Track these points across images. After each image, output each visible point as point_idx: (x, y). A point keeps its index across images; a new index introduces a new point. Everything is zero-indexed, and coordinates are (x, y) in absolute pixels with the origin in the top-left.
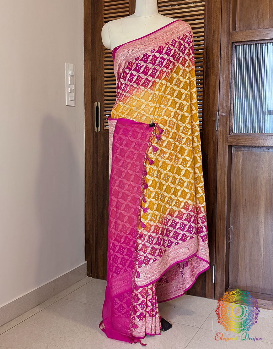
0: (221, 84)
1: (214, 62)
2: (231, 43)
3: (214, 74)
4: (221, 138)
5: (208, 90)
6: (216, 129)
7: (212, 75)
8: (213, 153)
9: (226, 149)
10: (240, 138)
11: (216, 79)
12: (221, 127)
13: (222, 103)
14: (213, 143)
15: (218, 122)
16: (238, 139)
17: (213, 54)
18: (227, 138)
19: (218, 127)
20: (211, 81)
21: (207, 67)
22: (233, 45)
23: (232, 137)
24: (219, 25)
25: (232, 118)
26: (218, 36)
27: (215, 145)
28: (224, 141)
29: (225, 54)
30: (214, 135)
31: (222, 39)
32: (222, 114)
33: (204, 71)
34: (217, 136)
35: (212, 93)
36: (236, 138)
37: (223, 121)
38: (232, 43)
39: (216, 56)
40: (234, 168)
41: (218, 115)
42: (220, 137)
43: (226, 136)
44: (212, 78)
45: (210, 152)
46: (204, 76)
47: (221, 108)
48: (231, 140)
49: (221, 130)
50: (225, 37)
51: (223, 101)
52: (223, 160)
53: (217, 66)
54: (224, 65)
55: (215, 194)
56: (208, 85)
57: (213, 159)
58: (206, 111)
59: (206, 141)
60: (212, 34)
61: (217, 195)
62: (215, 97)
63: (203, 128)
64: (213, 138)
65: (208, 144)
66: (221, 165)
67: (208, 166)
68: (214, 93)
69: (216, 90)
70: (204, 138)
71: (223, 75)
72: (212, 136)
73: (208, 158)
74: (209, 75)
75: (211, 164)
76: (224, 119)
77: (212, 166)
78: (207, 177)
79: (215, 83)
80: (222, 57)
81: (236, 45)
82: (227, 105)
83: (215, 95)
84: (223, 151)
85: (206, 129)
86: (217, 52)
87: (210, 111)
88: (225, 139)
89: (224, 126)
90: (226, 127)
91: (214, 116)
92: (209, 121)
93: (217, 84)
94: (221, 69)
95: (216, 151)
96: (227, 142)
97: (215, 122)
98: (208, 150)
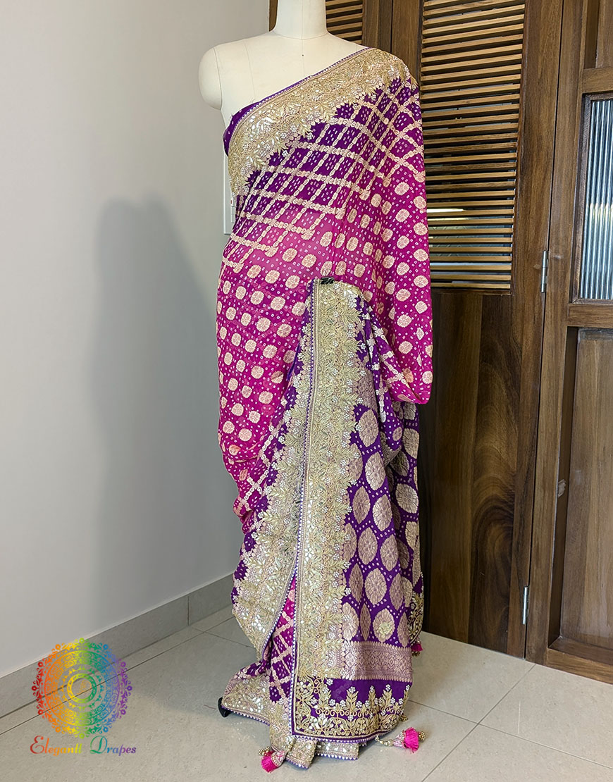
0: (555, 190)
1: (540, 138)
2: (580, 95)
3: (539, 167)
4: (551, 310)
5: (526, 202)
6: (541, 290)
7: (536, 169)
8: (534, 342)
9: (562, 334)
10: (595, 311)
11: (545, 177)
12: (553, 284)
13: (557, 232)
14: (533, 320)
15: (546, 274)
16: (590, 314)
17: (539, 122)
18: (564, 310)
19: (545, 285)
20: (534, 181)
21: (525, 150)
22: (587, 101)
23: (576, 309)
24: (554, 55)
25: (577, 266)
26: (552, 82)
27: (539, 323)
28: (559, 317)
29: (567, 122)
30: (537, 303)
31: (561, 87)
32: (556, 256)
33: (519, 159)
34: (543, 305)
35: (535, 208)
36: (586, 310)
37: (558, 272)
38: (584, 95)
39: (545, 126)
40: (581, 377)
41: (547, 258)
42: (548, 309)
43: (562, 306)
44: (537, 174)
45: (527, 338)
46: (519, 170)
47: (553, 241)
48: (573, 315)
49: (553, 291)
50: (568, 82)
51: (557, 228)
52: (554, 358)
53: (548, 148)
54: (563, 145)
55: (534, 433)
56: (527, 191)
57: (532, 355)
58: (520, 248)
59: (520, 315)
60: (539, 77)
61: (539, 436)
62: (540, 217)
63: (512, 286)
64: (534, 310)
65: (523, 322)
66: (549, 370)
67: (520, 371)
68: (540, 207)
69: (543, 202)
70: (514, 308)
71: (560, 170)
72: (531, 303)
73: (521, 353)
74: (530, 169)
75: (528, 366)
76: (560, 267)
77: (529, 372)
78: (519, 395)
79: (543, 187)
80: (560, 127)
81: (592, 101)
82: (566, 237)
83: (541, 214)
84: (556, 338)
85: (520, 289)
86: (549, 117)
87: (529, 249)
88: (560, 313)
89: (560, 283)
90: (564, 286)
91: (539, 261)
92: (528, 271)
93: (547, 189)
94: (556, 154)
95: (540, 339)
96: (565, 319)
97: (540, 274)
98: (522, 336)
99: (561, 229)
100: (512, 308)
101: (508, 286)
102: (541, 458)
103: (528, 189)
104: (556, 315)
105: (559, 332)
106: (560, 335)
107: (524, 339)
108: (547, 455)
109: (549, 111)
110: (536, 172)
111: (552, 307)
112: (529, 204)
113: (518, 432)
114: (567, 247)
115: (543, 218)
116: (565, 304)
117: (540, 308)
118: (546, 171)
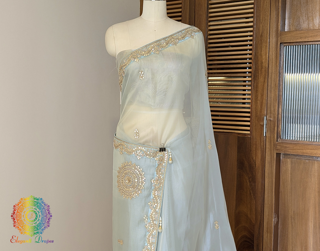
0: (269, 88)
1: (262, 63)
2: (279, 43)
3: (262, 76)
4: (269, 145)
5: (256, 93)
6: (264, 135)
7: (260, 77)
8: (261, 160)
9: (274, 156)
11: (264, 81)
12: (269, 132)
13: (270, 107)
14: (260, 149)
15: (266, 127)
16: (286, 147)
17: (261, 55)
18: (274, 145)
19: (266, 132)
20: (259, 82)
21: (255, 69)
22: (282, 46)
23: (279, 144)
24: (267, 25)
25: (280, 123)
26: (267, 37)
27: (263, 151)
28: (272, 148)
29: (274, 55)
30: (262, 141)
31: (271, 39)
32: (270, 119)
33: (253, 72)
34: (265, 142)
35: (260, 95)
36: (284, 145)
37: (271, 126)
38: (281, 43)
39: (264, 57)
40: (283, 176)
41: (266, 120)
42: (267, 144)
43: (274, 143)
45: (258, 158)
46: (253, 77)
48: (278, 147)
49: (269, 135)
50: (274, 37)
52: (270, 168)
53: (265, 67)
54: (272, 67)
55: (262, 204)
56: (256, 88)
57: (260, 166)
58: (254, 114)
60: (261, 34)
61: (265, 206)
62: (263, 100)
63: (251, 132)
64: (261, 144)
65: (256, 150)
66: (268, 174)
67: (255, 174)
68: (262, 95)
69: (264, 92)
70: (252, 143)
71: (271, 78)
72: (259, 141)
73: (256, 165)
74: (257, 77)
75: (259, 171)
76: (272, 124)
77: (259, 174)
78: (255, 185)
79: (263, 86)
80: (271, 58)
81: (284, 46)
82: (274, 110)
83: (263, 99)
84: (271, 158)
85: (254, 134)
86: (265, 53)
87: (258, 115)
88: (272, 146)
89: (272, 132)
90: (274, 133)
91: (262, 121)
92: (257, 125)
93: (265, 87)
94: (269, 71)
95: (264, 158)
96: (275, 149)
97: (263, 127)
98: (256, 157)
99: (272, 106)
100: (251, 143)
101: (249, 132)
102: (266, 217)
103: (257, 87)
105: (272, 155)
106: (273, 157)
108: (269, 216)
109: (266, 50)
110: (260, 79)
111: (269, 143)
112: (257, 93)
113: (255, 203)
114: (275, 115)
115: (264, 101)
116: (275, 142)
117: (263, 143)
118: (265, 78)
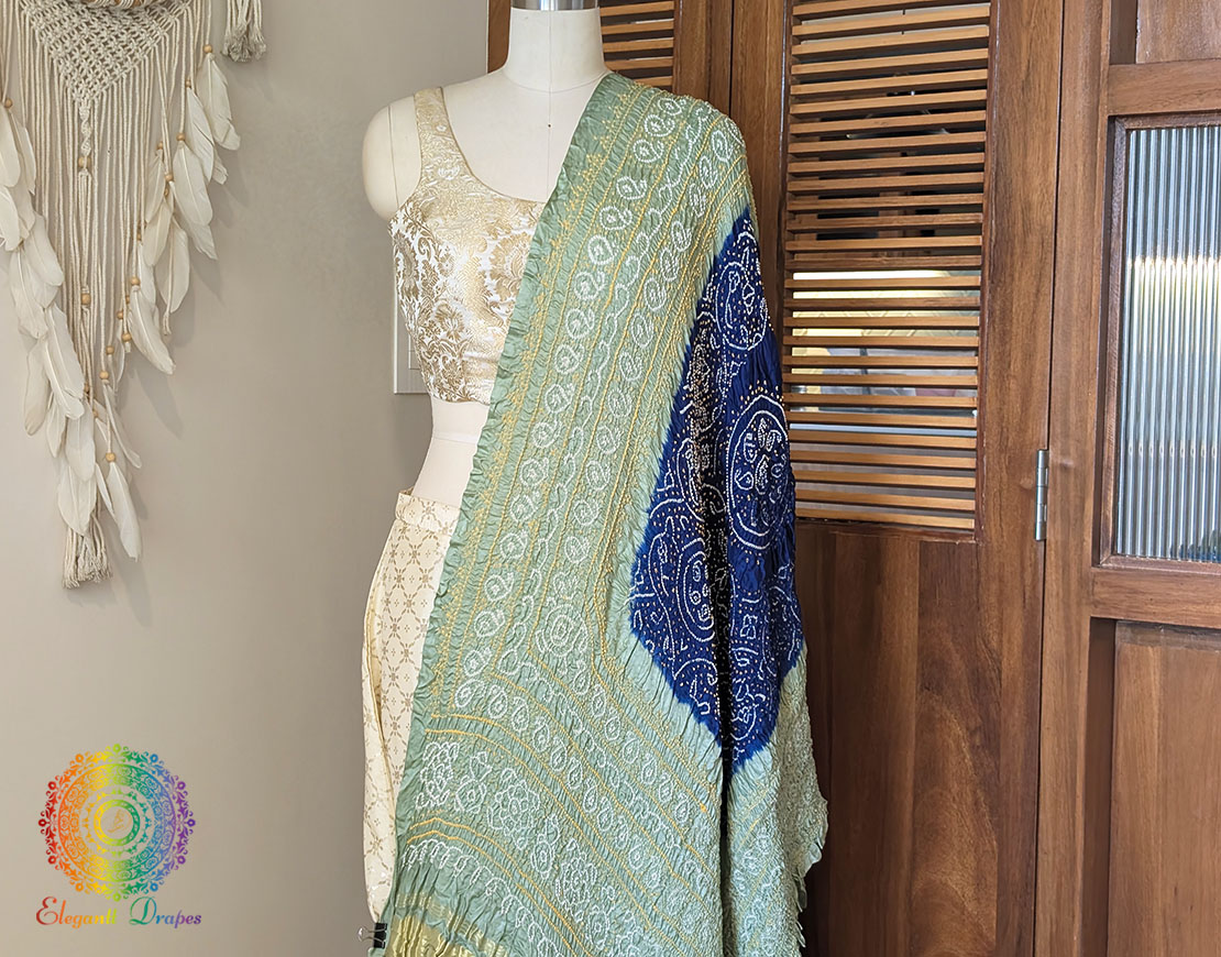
0: (1059, 321)
1: (1027, 207)
2: (1103, 120)
3: (1026, 268)
4: (1056, 581)
5: (1003, 342)
6: (1035, 536)
7: (1020, 273)
8: (1025, 650)
9: (1079, 634)
10: (1143, 585)
11: (1038, 291)
12: (1059, 522)
13: (1065, 410)
14: (1021, 601)
15: (1045, 502)
16: (1135, 592)
17: (1024, 172)
18: (1084, 581)
19: (1044, 524)
20: (1015, 297)
21: (997, 234)
22: (1118, 129)
23: (1106, 579)
24: (1052, 35)
25: (1108, 483)
27: (1033, 607)
28: (1073, 596)
29: (1080, 174)
30: (1028, 563)
31: (1067, 98)
32: (1064, 462)
33: (987, 250)
34: (1041, 567)
35: (1020, 355)
36: (1127, 583)
37: (1068, 497)
38: (1112, 119)
39: (1037, 181)
40: (1125, 727)
41: (1046, 465)
42: (1052, 576)
43: (1080, 571)
44: (1023, 283)
45: (1009, 641)
46: (987, 274)
47: (1058, 430)
48: (1101, 592)
49: (1059, 537)
50: (1079, 90)
51: (1066, 400)
52: (1065, 686)
53: (1043, 227)
54: (1073, 224)
55: (1030, 853)
56: (1003, 319)
57: (1021, 678)
58: (991, 439)
59: (994, 587)
60: (1023, 76)
61: (1039, 860)
62: (1031, 376)
63: (978, 523)
64: (1022, 578)
65: (1000, 603)
66: (1056, 713)
67: (998, 713)
68: (1029, 356)
69: (1035, 342)
70: (982, 569)
71: (1068, 277)
72: (1017, 564)
73: (1000, 672)
74: (1008, 273)
75: (1013, 701)
76: (1072, 486)
78: (997, 767)
79: (1034, 312)
80: (1066, 185)
81: (1128, 131)
82: (1083, 421)
83: (1032, 368)
84: (1068, 642)
85: (993, 531)
86: (1044, 161)
87: (1010, 444)
88: (1074, 586)
89: (1073, 522)
90: (1082, 528)
91: (1029, 471)
92: (1008, 491)
93: (1043, 317)
94: (1058, 243)
95: (1037, 643)
96: (1084, 601)
97: (1032, 501)
98: (1001, 634)
99: (1072, 403)
100: (979, 573)
101: (971, 524)
102: (1044, 913)
103: (1006, 315)
104: (1067, 591)
105: (1074, 628)
106: (1075, 636)
107: (1005, 639)
108: (1058, 907)
109: (1045, 148)
110: (1020, 279)
111: (1057, 572)
112: (1008, 347)
113: (996, 850)
114: (1085, 444)
115: (1037, 378)
116: (1084, 566)
117: (1035, 574)
118: (1040, 277)
